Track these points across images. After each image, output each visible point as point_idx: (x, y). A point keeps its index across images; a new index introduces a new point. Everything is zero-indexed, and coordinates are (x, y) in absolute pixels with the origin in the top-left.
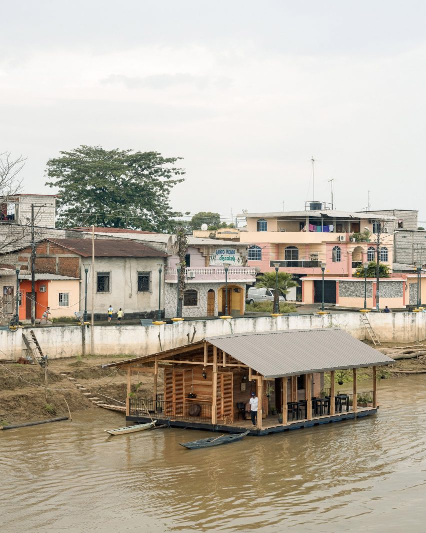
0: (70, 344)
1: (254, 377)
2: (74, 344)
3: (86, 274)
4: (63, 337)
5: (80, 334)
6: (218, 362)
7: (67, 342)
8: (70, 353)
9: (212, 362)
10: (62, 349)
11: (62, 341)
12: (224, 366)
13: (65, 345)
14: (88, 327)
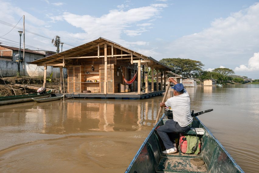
0: (11, 70)
1: (135, 62)
2: (14, 70)
3: (21, 36)
4: (7, 66)
5: (17, 66)
6: (108, 54)
7: (10, 69)
8: (11, 74)
9: (104, 55)
10: (7, 72)
11: (7, 68)
12: (112, 57)
13: (9, 70)
14: (21, 63)
